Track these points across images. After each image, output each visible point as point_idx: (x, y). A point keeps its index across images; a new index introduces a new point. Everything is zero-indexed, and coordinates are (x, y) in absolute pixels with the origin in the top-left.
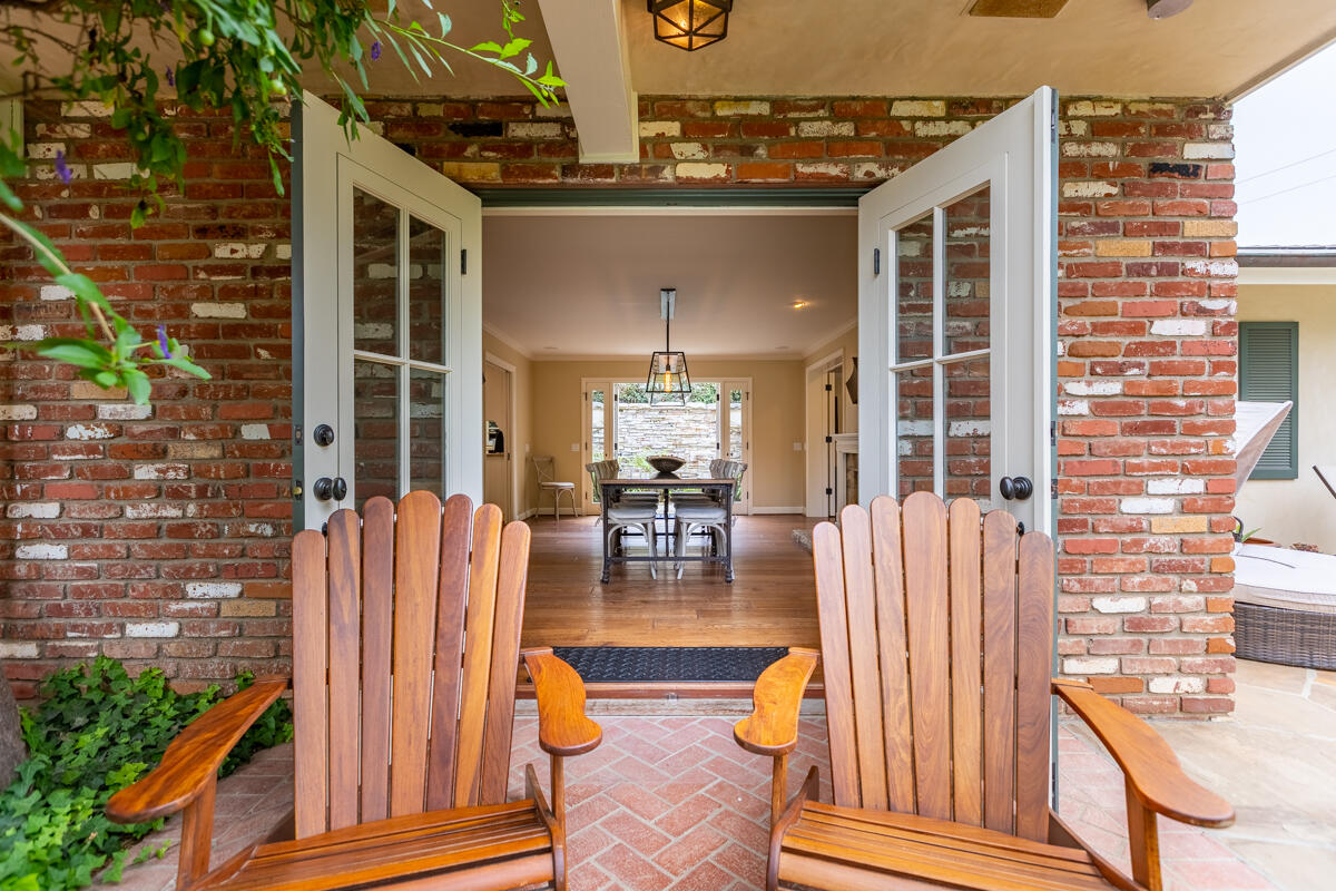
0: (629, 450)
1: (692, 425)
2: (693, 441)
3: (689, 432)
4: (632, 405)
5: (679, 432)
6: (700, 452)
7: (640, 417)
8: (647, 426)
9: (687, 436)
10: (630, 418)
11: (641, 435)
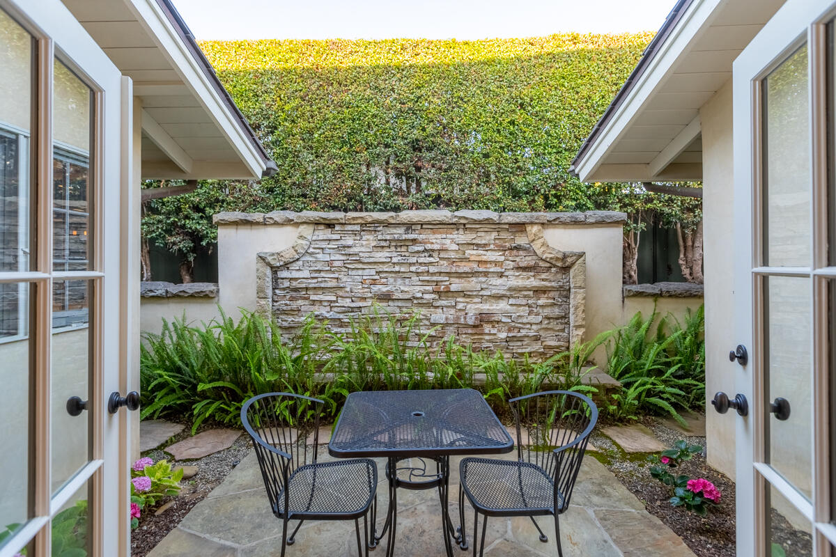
0: (347, 303)
1: (470, 252)
2: (473, 284)
3: (465, 267)
4: (351, 214)
5: (444, 266)
6: (486, 307)
7: (369, 239)
8: (381, 256)
9: (460, 275)
10: (349, 241)
11: (370, 272)
